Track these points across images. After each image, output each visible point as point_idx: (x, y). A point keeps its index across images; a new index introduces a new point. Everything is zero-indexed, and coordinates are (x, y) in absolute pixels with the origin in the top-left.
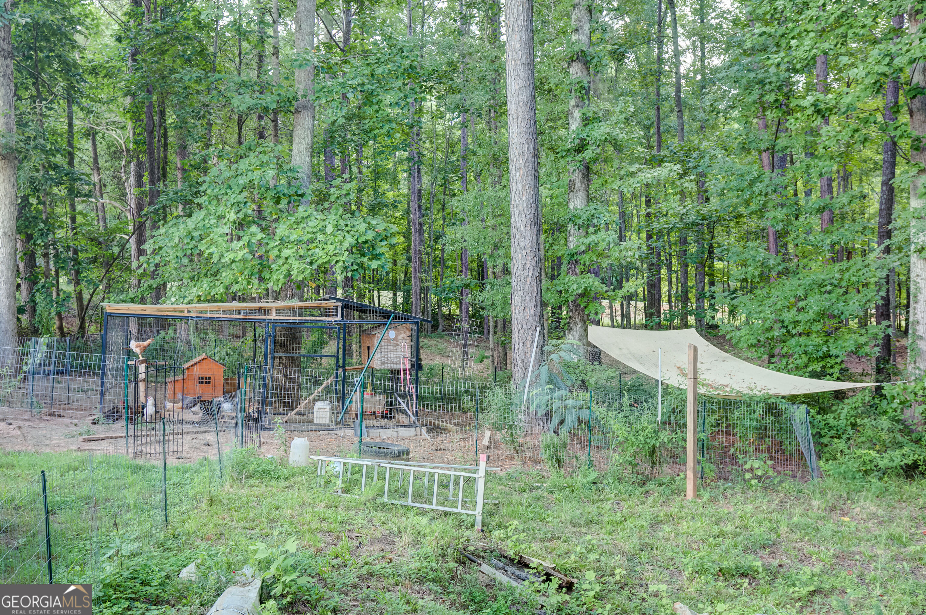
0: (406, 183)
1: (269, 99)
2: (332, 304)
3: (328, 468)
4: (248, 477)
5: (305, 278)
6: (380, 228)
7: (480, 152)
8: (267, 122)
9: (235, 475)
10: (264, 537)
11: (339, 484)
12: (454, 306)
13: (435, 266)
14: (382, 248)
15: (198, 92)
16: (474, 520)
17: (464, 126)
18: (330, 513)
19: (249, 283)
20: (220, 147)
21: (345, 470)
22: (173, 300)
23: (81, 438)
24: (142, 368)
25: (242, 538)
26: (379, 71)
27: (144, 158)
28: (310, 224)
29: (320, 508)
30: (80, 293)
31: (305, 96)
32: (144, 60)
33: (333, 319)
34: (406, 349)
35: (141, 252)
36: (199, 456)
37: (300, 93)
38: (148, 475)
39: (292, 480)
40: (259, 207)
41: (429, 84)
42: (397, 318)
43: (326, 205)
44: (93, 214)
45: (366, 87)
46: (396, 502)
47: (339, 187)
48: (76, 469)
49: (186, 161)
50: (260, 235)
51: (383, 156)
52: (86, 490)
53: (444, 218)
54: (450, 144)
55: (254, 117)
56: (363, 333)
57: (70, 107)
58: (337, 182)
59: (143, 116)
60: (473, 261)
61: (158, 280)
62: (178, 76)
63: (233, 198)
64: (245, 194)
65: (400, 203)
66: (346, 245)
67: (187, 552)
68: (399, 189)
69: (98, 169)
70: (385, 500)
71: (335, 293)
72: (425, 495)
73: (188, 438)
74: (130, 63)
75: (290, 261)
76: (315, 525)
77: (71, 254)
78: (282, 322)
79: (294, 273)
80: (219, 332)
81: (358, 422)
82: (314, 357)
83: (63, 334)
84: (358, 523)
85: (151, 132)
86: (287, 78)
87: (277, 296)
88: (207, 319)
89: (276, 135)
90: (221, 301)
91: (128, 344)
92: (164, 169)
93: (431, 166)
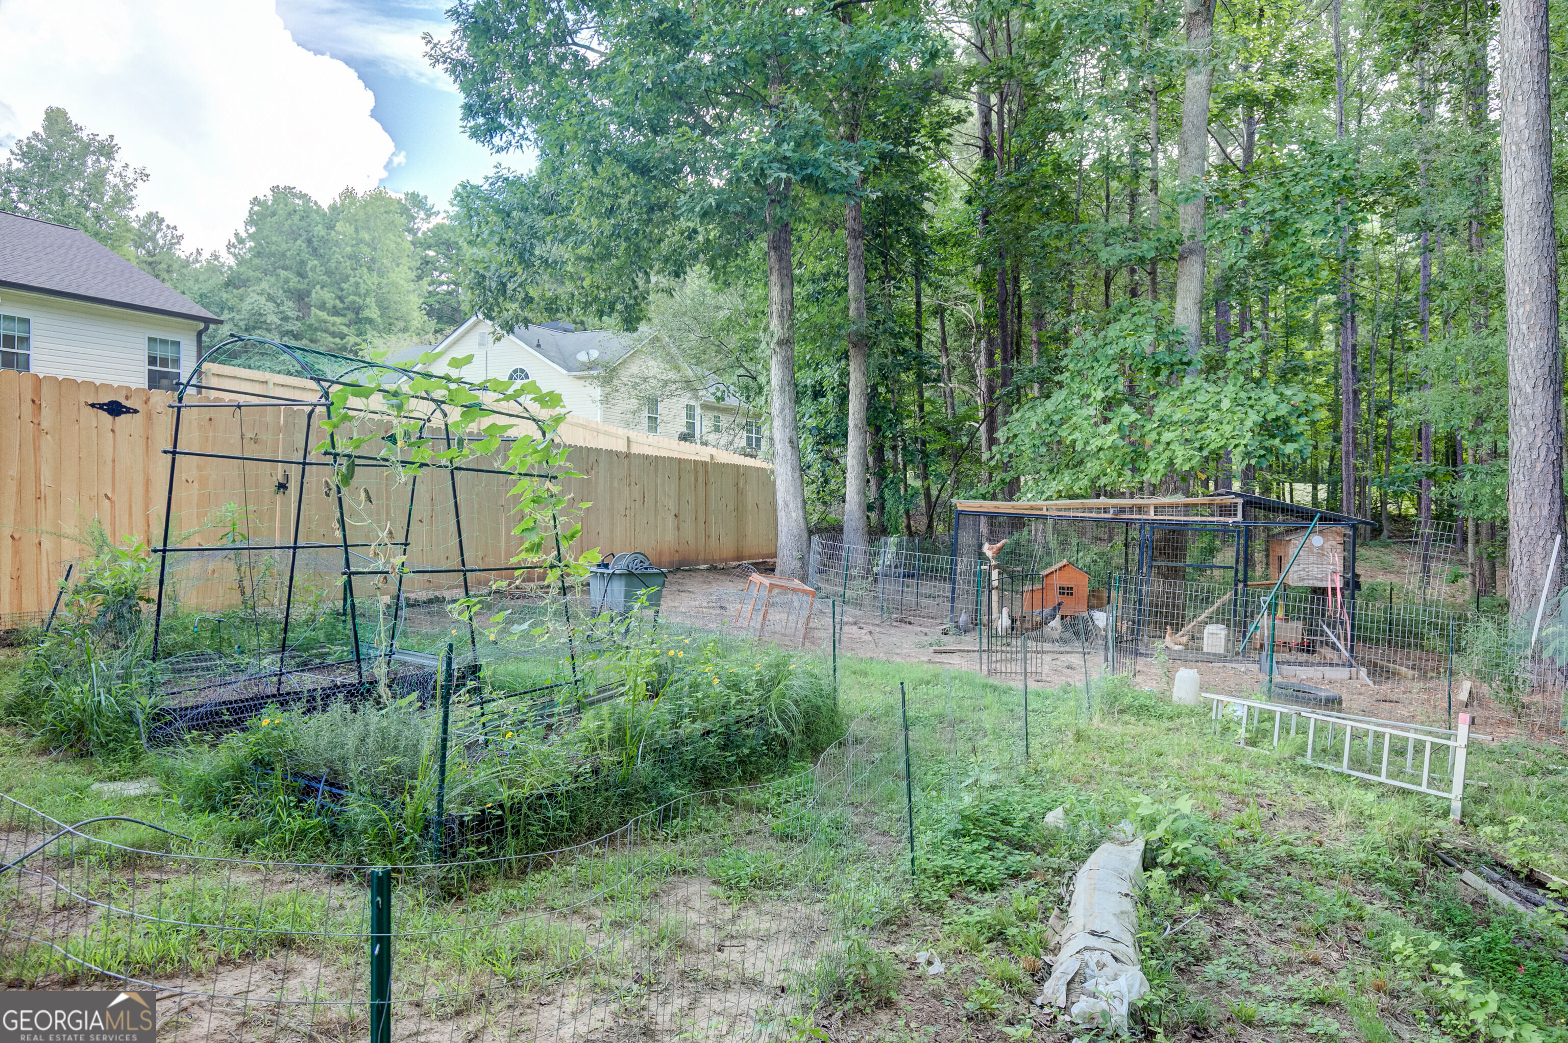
0: (1332, 337)
1: (1145, 247)
2: (1228, 500)
3: (1226, 711)
4: (1122, 712)
5: (1192, 468)
6: (1297, 400)
7: (1455, 284)
8: (1141, 275)
9: (1106, 708)
10: (1145, 788)
11: (1242, 733)
12: (1406, 504)
13: (1376, 449)
14: (1300, 426)
15: (1058, 249)
16: (1449, 807)
17: (1427, 250)
18: (1229, 769)
19: (1120, 475)
20: (1083, 312)
21: (1250, 716)
22: (1029, 495)
23: (932, 649)
24: (995, 574)
25: (1119, 786)
26: (1297, 190)
27: (996, 333)
28: (1199, 398)
29: (1216, 761)
30: (928, 489)
31: (1192, 237)
32: (996, 221)
33: (1230, 520)
34: (1336, 560)
35: (992, 441)
36: (1059, 681)
37: (1186, 234)
38: (1004, 698)
39: (1178, 721)
40: (1131, 381)
41: (1371, 199)
42: (1324, 519)
43: (1221, 373)
44: (941, 401)
45: (1277, 215)
46: (1325, 766)
47: (1239, 349)
48: (928, 683)
49: (1042, 333)
50: (1135, 416)
51: (1300, 304)
52: (938, 707)
53: (1392, 382)
54: (1403, 280)
55: (1125, 271)
56: (1271, 538)
57: (918, 283)
58: (1235, 343)
59: (995, 286)
60: (1439, 440)
61: (1012, 473)
62: (1035, 233)
63: (1101, 372)
64: (1115, 366)
65: (1325, 364)
66: (1249, 424)
67: (1052, 793)
68: (1321, 347)
69: (946, 350)
70: (1308, 760)
71: (1230, 486)
72: (1369, 761)
73: (1047, 658)
74: (980, 226)
75: (1172, 447)
76: (1211, 781)
77: (919, 446)
78: (1162, 523)
79: (1178, 461)
80: (1081, 534)
81: (1264, 654)
82: (1201, 568)
83: (911, 534)
84: (1270, 788)
85: (1004, 303)
86: (1168, 218)
87: (1154, 490)
88: (1068, 519)
89: (1154, 291)
90: (1083, 497)
91: (980, 546)
92: (1018, 344)
93: (1371, 311)
